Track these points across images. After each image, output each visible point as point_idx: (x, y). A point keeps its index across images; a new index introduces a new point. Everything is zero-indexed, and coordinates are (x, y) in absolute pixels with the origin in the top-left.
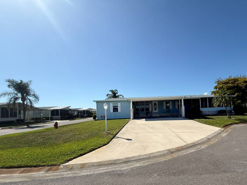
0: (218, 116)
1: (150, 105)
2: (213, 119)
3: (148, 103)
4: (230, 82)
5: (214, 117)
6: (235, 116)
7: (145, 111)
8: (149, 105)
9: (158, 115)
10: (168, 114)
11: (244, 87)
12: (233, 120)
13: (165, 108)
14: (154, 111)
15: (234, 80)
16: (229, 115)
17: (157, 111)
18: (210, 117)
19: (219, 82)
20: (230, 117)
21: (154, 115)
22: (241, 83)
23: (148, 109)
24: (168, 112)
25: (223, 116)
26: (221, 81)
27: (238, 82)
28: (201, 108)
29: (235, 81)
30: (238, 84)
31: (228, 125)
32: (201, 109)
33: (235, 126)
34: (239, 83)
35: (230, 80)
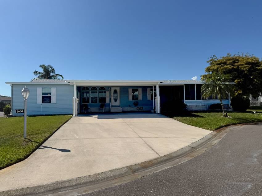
0: (209, 113)
1: (107, 93)
2: (202, 117)
3: (105, 89)
4: (228, 62)
5: (203, 114)
6: (233, 114)
7: (99, 103)
8: (105, 92)
9: (119, 109)
10: (135, 109)
11: (246, 70)
12: (230, 119)
13: (130, 98)
14: (113, 103)
15: (233, 60)
16: (225, 112)
17: (118, 103)
18: (199, 114)
19: (212, 62)
20: (226, 114)
21: (113, 110)
22: (242, 65)
23: (103, 100)
24: (136, 104)
25: (216, 113)
26: (216, 60)
27: (239, 63)
28: (186, 99)
29: (234, 62)
30: (238, 66)
31: (222, 127)
32: (186, 102)
33: (233, 128)
34: (240, 65)
35: (227, 60)
